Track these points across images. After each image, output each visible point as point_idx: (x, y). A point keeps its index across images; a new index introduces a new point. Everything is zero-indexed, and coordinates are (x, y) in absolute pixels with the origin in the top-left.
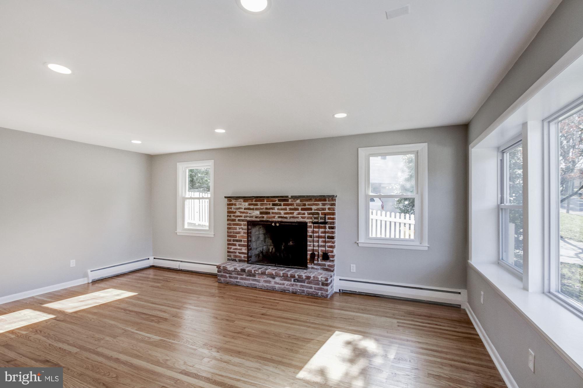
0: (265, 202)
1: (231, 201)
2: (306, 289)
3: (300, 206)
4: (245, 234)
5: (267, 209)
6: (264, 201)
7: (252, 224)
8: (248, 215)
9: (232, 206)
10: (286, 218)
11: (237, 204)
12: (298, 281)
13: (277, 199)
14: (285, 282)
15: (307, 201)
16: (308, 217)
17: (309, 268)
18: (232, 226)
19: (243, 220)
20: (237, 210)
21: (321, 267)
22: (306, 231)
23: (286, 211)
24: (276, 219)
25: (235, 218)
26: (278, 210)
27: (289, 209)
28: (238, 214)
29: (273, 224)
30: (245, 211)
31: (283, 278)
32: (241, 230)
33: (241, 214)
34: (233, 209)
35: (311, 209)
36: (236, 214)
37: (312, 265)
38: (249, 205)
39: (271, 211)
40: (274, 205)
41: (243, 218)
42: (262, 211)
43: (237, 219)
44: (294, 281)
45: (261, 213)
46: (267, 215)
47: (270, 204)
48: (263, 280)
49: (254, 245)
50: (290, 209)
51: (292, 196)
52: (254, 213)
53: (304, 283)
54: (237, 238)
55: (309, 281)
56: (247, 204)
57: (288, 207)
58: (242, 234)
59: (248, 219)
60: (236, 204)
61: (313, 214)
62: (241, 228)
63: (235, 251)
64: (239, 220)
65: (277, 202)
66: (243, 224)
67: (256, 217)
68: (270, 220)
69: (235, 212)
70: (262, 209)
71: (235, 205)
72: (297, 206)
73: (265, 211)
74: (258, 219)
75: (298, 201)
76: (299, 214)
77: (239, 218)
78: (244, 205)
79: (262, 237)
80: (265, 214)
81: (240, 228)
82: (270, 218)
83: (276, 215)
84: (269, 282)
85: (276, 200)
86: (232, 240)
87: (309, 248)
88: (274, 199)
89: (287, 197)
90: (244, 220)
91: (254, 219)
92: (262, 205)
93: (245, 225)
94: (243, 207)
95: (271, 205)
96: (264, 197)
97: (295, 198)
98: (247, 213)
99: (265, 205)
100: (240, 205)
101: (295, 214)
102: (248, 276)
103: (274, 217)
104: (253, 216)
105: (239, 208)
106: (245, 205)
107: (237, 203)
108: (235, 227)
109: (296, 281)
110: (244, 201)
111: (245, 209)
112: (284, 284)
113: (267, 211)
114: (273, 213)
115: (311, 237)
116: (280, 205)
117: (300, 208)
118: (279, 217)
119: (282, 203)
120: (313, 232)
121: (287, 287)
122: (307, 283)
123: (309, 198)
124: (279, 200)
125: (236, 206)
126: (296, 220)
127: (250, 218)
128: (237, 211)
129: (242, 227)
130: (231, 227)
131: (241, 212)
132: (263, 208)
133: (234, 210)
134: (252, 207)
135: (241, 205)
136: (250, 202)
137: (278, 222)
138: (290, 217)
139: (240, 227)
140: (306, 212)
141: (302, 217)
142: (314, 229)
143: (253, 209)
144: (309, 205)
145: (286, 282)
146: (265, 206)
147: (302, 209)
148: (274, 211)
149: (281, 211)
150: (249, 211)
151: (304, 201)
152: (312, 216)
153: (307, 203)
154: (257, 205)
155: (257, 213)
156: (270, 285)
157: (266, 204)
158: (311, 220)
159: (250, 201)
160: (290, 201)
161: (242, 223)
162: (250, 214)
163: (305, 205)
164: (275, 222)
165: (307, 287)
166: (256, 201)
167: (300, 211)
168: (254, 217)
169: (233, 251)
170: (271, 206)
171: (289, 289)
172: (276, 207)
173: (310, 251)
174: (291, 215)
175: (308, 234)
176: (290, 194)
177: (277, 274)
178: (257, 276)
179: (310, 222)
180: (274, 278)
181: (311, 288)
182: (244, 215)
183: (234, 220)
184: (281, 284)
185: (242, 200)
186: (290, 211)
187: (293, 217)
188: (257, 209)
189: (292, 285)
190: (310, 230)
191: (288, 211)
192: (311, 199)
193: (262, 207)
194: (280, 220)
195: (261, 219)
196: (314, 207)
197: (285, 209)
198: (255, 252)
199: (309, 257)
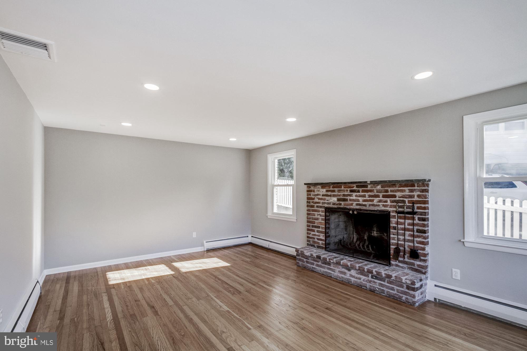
0: (343, 188)
1: (310, 188)
2: (387, 290)
3: (381, 193)
4: (323, 221)
5: (344, 195)
6: (341, 188)
7: (329, 211)
8: (326, 201)
9: (311, 193)
10: (365, 205)
11: (316, 191)
12: (377, 278)
13: (355, 185)
14: (361, 276)
15: (390, 187)
16: (391, 205)
17: (393, 265)
18: (311, 212)
19: (321, 207)
20: (316, 196)
21: (408, 266)
22: (389, 222)
23: (365, 198)
24: (354, 206)
25: (314, 205)
26: (356, 197)
27: (368, 196)
28: (316, 200)
29: (351, 212)
30: (323, 197)
31: (359, 271)
32: (319, 217)
33: (319, 201)
34: (312, 195)
35: (395, 196)
36: (315, 201)
37: (396, 262)
38: (327, 191)
39: (348, 198)
40: (351, 191)
41: (321, 205)
42: (339, 197)
43: (316, 205)
44: (372, 277)
45: (339, 200)
46: (344, 202)
47: (347, 190)
48: (338, 270)
49: (332, 233)
50: (370, 196)
51: (371, 182)
52: (332, 199)
53: (384, 281)
54: (316, 225)
55: (391, 280)
56: (324, 190)
57: (367, 194)
58: (320, 221)
59: (326, 205)
60: (314, 190)
61: (397, 202)
62: (319, 214)
63: (314, 237)
64: (317, 207)
65: (355, 188)
66: (321, 210)
67: (334, 204)
68: (348, 207)
69: (314, 199)
70: (339, 195)
71: (314, 191)
72: (377, 192)
73: (342, 198)
74: (336, 206)
75: (379, 187)
76: (380, 201)
77: (317, 205)
78: (321, 192)
79: (342, 225)
80: (342, 201)
81: (318, 215)
82: (347, 205)
83: (354, 202)
84: (345, 273)
85: (354, 187)
86: (311, 225)
87: (392, 241)
88: (352, 185)
89: (366, 182)
90: (322, 206)
91: (331, 206)
92: (339, 191)
93: (322, 212)
94: (321, 194)
95: (349, 191)
96: (341, 183)
97: (375, 183)
98: (325, 199)
99: (342, 191)
100: (318, 191)
101: (375, 201)
102: (323, 263)
103: (352, 204)
104: (330, 203)
105: (318, 195)
106: (323, 192)
107: (316, 189)
108: (313, 214)
109: (374, 277)
110: (322, 188)
111: (323, 195)
112: (360, 279)
113: (344, 198)
114: (350, 200)
115: (395, 228)
116: (359, 192)
117: (381, 195)
118: (357, 205)
119: (361, 189)
120: (397, 223)
121: (364, 282)
122: (388, 283)
123: (392, 183)
124: (357, 187)
125: (315, 192)
126: (376, 208)
127: (327, 204)
128: (316, 197)
129: (320, 213)
130: (310, 213)
131: (319, 199)
132: (341, 195)
133: (313, 197)
134: (329, 193)
135: (319, 192)
136: (327, 188)
137: (357, 210)
138: (370, 205)
139: (319, 213)
140: (388, 200)
141: (383, 205)
142: (399, 220)
143: (330, 196)
144: (391, 191)
145: (363, 277)
146: (343, 192)
147: (384, 196)
148: (351, 198)
149: (360, 198)
150: (327, 198)
151: (385, 187)
152: (395, 204)
153: (389, 189)
154: (334, 191)
155: (334, 199)
156: (346, 277)
157: (343, 190)
158: (394, 209)
159: (328, 187)
160: (369, 187)
161: (320, 209)
162: (328, 200)
163: (387, 191)
164: (353, 210)
165: (388, 287)
166: (333, 187)
167: (381, 198)
169: (312, 236)
170: (348, 193)
171: (365, 285)
172: (354, 194)
173: (393, 245)
174: (370, 203)
175: (391, 225)
176: (368, 180)
177: (352, 266)
178: (332, 265)
179: (393, 211)
180: (349, 270)
181: (393, 289)
182: (322, 201)
183: (313, 206)
184: (357, 278)
185: (320, 187)
186: (369, 199)
187: (373, 205)
188: (334, 196)
189: (370, 282)
190: (393, 220)
191: (367, 198)
192: (394, 185)
193: (339, 194)
194: (358, 207)
195: (338, 206)
196: (398, 194)
197: (364, 196)
198: (333, 240)
199: (392, 252)
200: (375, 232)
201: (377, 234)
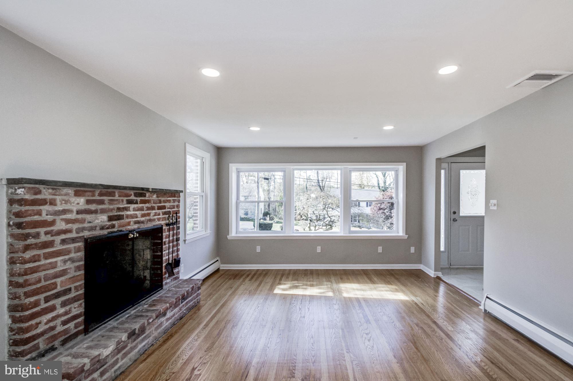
0: (117, 197)
1: (39, 192)
3: (156, 204)
4: (80, 270)
5: (119, 209)
6: (114, 196)
8: (86, 225)
9: (41, 207)
10: (142, 222)
11: (58, 202)
13: (132, 193)
15: (163, 196)
16: (163, 218)
18: (43, 262)
19: (74, 240)
20: (59, 215)
23: (143, 212)
24: (133, 226)
25: (52, 238)
26: (133, 211)
27: (146, 209)
28: (61, 225)
29: (129, 236)
30: (80, 216)
32: (69, 265)
33: (69, 226)
34: (44, 213)
35: (165, 207)
36: (55, 228)
38: (88, 202)
39: (125, 213)
40: (130, 202)
41: (74, 235)
42: (112, 214)
43: (58, 239)
45: (110, 219)
46: (118, 222)
47: (123, 201)
52: (98, 219)
54: (59, 289)
56: (82, 200)
57: (145, 206)
58: (72, 273)
59: (86, 234)
60: (55, 200)
61: (167, 213)
62: (70, 259)
63: (51, 324)
64: (63, 242)
65: (133, 197)
66: (75, 247)
67: (102, 228)
68: (124, 229)
69: (52, 223)
70: (112, 210)
71: (52, 203)
72: (153, 203)
73: (116, 214)
74: (105, 232)
75: (156, 197)
76: (154, 214)
77: (63, 237)
78: (75, 204)
80: (116, 220)
81: (65, 262)
82: (123, 226)
83: (131, 220)
85: (131, 195)
86: (43, 299)
88: (128, 192)
90: (77, 238)
91: (98, 233)
92: (111, 202)
93: (78, 250)
94: (75, 209)
95: (125, 202)
98: (83, 221)
99: (116, 202)
100: (65, 203)
101: (151, 215)
103: (130, 224)
104: (96, 227)
105: (65, 212)
106: (78, 204)
107: (58, 198)
108: (50, 263)
110: (77, 194)
111: (78, 212)
113: (118, 213)
114: (128, 216)
116: (137, 202)
117: (156, 206)
118: (136, 222)
119: (139, 199)
120: (167, 237)
124: (136, 195)
125: (55, 205)
126: (152, 224)
127: (89, 231)
128: (58, 218)
129: (72, 255)
130: (39, 267)
131: (68, 221)
132: (113, 209)
133: (50, 218)
134: (93, 207)
135: (69, 204)
136: (88, 196)
137: (135, 230)
138: (147, 221)
139: (67, 257)
140: (162, 212)
141: (158, 219)
143: (95, 212)
144: (163, 202)
146: (116, 204)
147: (158, 208)
148: (128, 213)
149: (138, 213)
150: (88, 217)
152: (166, 216)
153: (162, 199)
154: (102, 202)
155: (103, 219)
157: (117, 200)
158: (165, 222)
159: (90, 194)
160: (147, 197)
161: (72, 246)
162: (90, 222)
164: (133, 232)
166: (101, 195)
167: (156, 211)
168: (98, 228)
169: (47, 327)
170: (126, 205)
172: (132, 206)
174: (148, 218)
175: (163, 240)
179: (164, 224)
182: (75, 226)
183: (50, 244)
185: (70, 191)
187: (150, 220)
188: (103, 211)
190: (164, 236)
191: (145, 212)
192: (165, 194)
193: (111, 207)
194: (136, 226)
195: (109, 230)
196: (168, 205)
197: (142, 209)
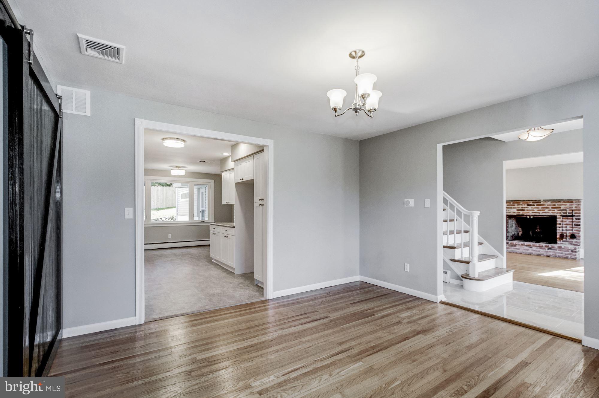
2: (558, 254)
5: (522, 207)
6: (520, 203)
7: (509, 217)
10: (539, 213)
12: (551, 249)
13: (531, 202)
14: (540, 250)
15: (557, 202)
16: (557, 212)
17: (558, 243)
22: (556, 221)
24: (531, 213)
29: (528, 217)
31: (538, 247)
35: (560, 208)
37: (561, 241)
39: (526, 209)
40: (528, 205)
42: (518, 209)
44: (548, 249)
46: (522, 211)
47: (525, 205)
48: (522, 248)
49: (509, 230)
50: (542, 208)
51: (544, 200)
52: (512, 210)
53: (557, 250)
55: (561, 249)
57: (540, 207)
61: (562, 210)
65: (531, 204)
67: (514, 213)
68: (526, 214)
72: (548, 205)
74: (516, 214)
75: (549, 203)
76: (550, 210)
79: (514, 226)
82: (525, 213)
83: (530, 211)
84: (528, 250)
87: (558, 231)
88: (529, 202)
89: (540, 200)
91: (512, 214)
92: (518, 205)
96: (521, 201)
97: (546, 201)
98: (507, 210)
101: (546, 211)
102: (510, 246)
103: (529, 213)
109: (550, 249)
112: (539, 251)
113: (522, 209)
114: (527, 210)
115: (560, 224)
116: (534, 205)
117: (550, 207)
118: (533, 213)
119: (535, 204)
120: (562, 221)
121: (542, 253)
122: (559, 250)
123: (559, 201)
124: (533, 203)
126: (547, 214)
127: (508, 213)
132: (520, 207)
137: (532, 215)
138: (542, 213)
140: (556, 209)
141: (552, 212)
142: (563, 220)
143: (512, 208)
144: (557, 205)
145: (541, 250)
147: (552, 208)
149: (534, 209)
151: (554, 203)
152: (561, 212)
153: (556, 204)
154: (514, 205)
155: (514, 210)
156: (528, 251)
157: (522, 205)
158: (560, 214)
160: (542, 203)
162: (509, 211)
163: (555, 205)
164: (530, 216)
165: (558, 253)
166: (513, 203)
167: (550, 209)
168: (512, 213)
170: (526, 206)
171: (543, 254)
172: (530, 207)
173: (559, 233)
174: (543, 211)
175: (557, 223)
176: (542, 199)
177: (533, 245)
178: (517, 246)
179: (559, 216)
180: (531, 247)
181: (562, 253)
184: (537, 251)
186: (542, 209)
187: (545, 213)
188: (514, 208)
189: (547, 252)
190: (559, 221)
191: (540, 209)
192: (560, 202)
193: (518, 207)
196: (562, 207)
197: (538, 208)
198: (510, 235)
199: (558, 236)
200: (538, 230)
201: (539, 230)
